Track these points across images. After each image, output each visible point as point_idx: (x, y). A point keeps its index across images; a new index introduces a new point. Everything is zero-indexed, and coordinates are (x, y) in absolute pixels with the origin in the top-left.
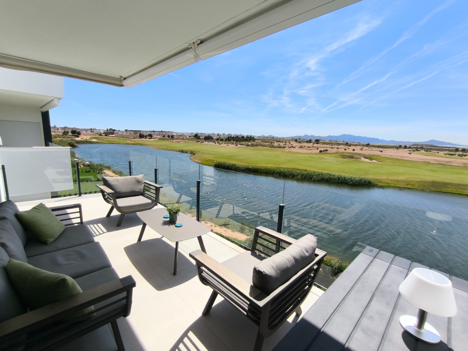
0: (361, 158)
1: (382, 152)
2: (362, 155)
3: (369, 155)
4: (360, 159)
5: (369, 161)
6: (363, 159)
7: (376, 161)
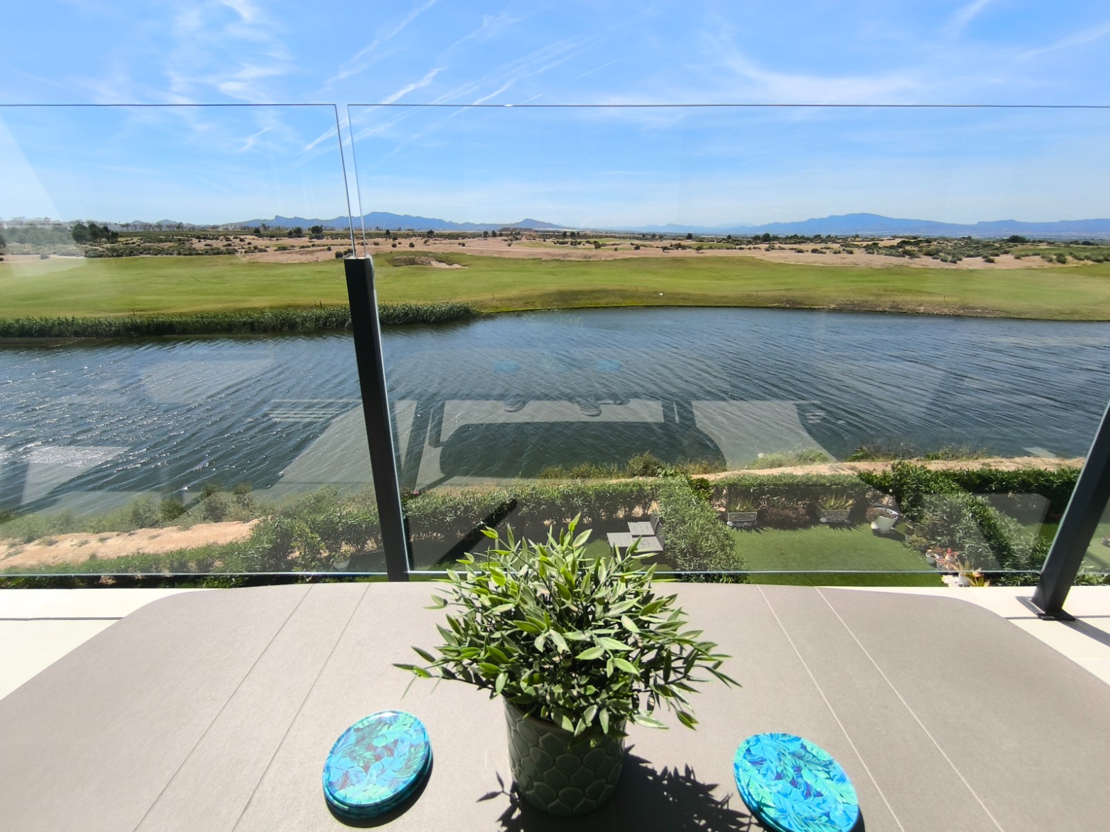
0: (432, 262)
1: (463, 245)
2: (430, 255)
3: (444, 253)
4: (430, 263)
5: (447, 267)
6: (435, 264)
7: (460, 266)
